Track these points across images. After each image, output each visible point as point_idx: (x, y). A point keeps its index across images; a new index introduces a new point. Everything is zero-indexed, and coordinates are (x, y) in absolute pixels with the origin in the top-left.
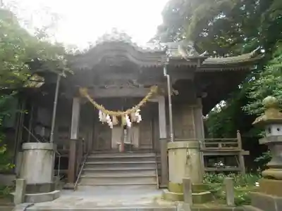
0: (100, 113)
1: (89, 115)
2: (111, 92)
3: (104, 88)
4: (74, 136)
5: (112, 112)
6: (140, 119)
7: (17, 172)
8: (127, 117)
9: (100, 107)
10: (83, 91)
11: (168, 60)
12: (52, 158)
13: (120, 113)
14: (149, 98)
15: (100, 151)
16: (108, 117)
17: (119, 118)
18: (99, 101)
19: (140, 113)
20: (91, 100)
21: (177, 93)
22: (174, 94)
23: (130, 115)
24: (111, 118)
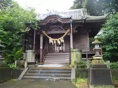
0: (50, 39)
3: (51, 30)
4: (41, 48)
6: (63, 41)
10: (44, 32)
11: (72, 21)
13: (56, 39)
19: (64, 39)
20: (47, 35)
21: (77, 32)
22: (76, 32)
23: (60, 40)
24: (53, 41)
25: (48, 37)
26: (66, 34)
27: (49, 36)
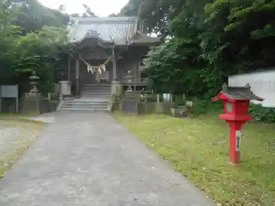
0: (88, 67)
1: (84, 67)
2: (92, 56)
4: (77, 77)
5: (94, 67)
8: (100, 69)
9: (87, 64)
12: (70, 86)
15: (91, 83)
16: (91, 69)
17: (96, 69)
18: (87, 61)
19: (105, 67)
26: (108, 60)
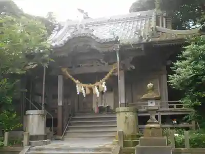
3: (79, 66)
5: (85, 85)
6: (105, 89)
7: (24, 129)
8: (96, 88)
9: (77, 82)
10: (64, 70)
11: (119, 47)
13: (91, 85)
14: (112, 73)
16: (83, 89)
19: (106, 85)
20: (71, 77)
21: (134, 68)
22: (131, 68)
23: (98, 87)
24: (85, 89)
25: (74, 80)
26: (110, 73)
27: (76, 79)
